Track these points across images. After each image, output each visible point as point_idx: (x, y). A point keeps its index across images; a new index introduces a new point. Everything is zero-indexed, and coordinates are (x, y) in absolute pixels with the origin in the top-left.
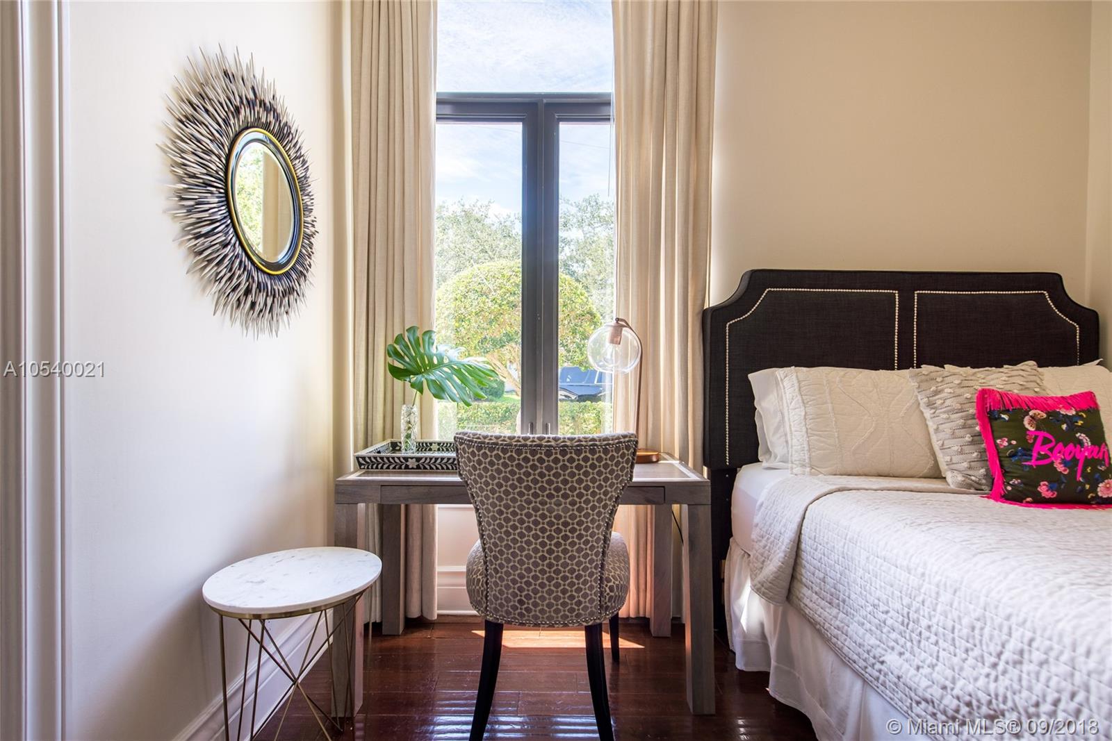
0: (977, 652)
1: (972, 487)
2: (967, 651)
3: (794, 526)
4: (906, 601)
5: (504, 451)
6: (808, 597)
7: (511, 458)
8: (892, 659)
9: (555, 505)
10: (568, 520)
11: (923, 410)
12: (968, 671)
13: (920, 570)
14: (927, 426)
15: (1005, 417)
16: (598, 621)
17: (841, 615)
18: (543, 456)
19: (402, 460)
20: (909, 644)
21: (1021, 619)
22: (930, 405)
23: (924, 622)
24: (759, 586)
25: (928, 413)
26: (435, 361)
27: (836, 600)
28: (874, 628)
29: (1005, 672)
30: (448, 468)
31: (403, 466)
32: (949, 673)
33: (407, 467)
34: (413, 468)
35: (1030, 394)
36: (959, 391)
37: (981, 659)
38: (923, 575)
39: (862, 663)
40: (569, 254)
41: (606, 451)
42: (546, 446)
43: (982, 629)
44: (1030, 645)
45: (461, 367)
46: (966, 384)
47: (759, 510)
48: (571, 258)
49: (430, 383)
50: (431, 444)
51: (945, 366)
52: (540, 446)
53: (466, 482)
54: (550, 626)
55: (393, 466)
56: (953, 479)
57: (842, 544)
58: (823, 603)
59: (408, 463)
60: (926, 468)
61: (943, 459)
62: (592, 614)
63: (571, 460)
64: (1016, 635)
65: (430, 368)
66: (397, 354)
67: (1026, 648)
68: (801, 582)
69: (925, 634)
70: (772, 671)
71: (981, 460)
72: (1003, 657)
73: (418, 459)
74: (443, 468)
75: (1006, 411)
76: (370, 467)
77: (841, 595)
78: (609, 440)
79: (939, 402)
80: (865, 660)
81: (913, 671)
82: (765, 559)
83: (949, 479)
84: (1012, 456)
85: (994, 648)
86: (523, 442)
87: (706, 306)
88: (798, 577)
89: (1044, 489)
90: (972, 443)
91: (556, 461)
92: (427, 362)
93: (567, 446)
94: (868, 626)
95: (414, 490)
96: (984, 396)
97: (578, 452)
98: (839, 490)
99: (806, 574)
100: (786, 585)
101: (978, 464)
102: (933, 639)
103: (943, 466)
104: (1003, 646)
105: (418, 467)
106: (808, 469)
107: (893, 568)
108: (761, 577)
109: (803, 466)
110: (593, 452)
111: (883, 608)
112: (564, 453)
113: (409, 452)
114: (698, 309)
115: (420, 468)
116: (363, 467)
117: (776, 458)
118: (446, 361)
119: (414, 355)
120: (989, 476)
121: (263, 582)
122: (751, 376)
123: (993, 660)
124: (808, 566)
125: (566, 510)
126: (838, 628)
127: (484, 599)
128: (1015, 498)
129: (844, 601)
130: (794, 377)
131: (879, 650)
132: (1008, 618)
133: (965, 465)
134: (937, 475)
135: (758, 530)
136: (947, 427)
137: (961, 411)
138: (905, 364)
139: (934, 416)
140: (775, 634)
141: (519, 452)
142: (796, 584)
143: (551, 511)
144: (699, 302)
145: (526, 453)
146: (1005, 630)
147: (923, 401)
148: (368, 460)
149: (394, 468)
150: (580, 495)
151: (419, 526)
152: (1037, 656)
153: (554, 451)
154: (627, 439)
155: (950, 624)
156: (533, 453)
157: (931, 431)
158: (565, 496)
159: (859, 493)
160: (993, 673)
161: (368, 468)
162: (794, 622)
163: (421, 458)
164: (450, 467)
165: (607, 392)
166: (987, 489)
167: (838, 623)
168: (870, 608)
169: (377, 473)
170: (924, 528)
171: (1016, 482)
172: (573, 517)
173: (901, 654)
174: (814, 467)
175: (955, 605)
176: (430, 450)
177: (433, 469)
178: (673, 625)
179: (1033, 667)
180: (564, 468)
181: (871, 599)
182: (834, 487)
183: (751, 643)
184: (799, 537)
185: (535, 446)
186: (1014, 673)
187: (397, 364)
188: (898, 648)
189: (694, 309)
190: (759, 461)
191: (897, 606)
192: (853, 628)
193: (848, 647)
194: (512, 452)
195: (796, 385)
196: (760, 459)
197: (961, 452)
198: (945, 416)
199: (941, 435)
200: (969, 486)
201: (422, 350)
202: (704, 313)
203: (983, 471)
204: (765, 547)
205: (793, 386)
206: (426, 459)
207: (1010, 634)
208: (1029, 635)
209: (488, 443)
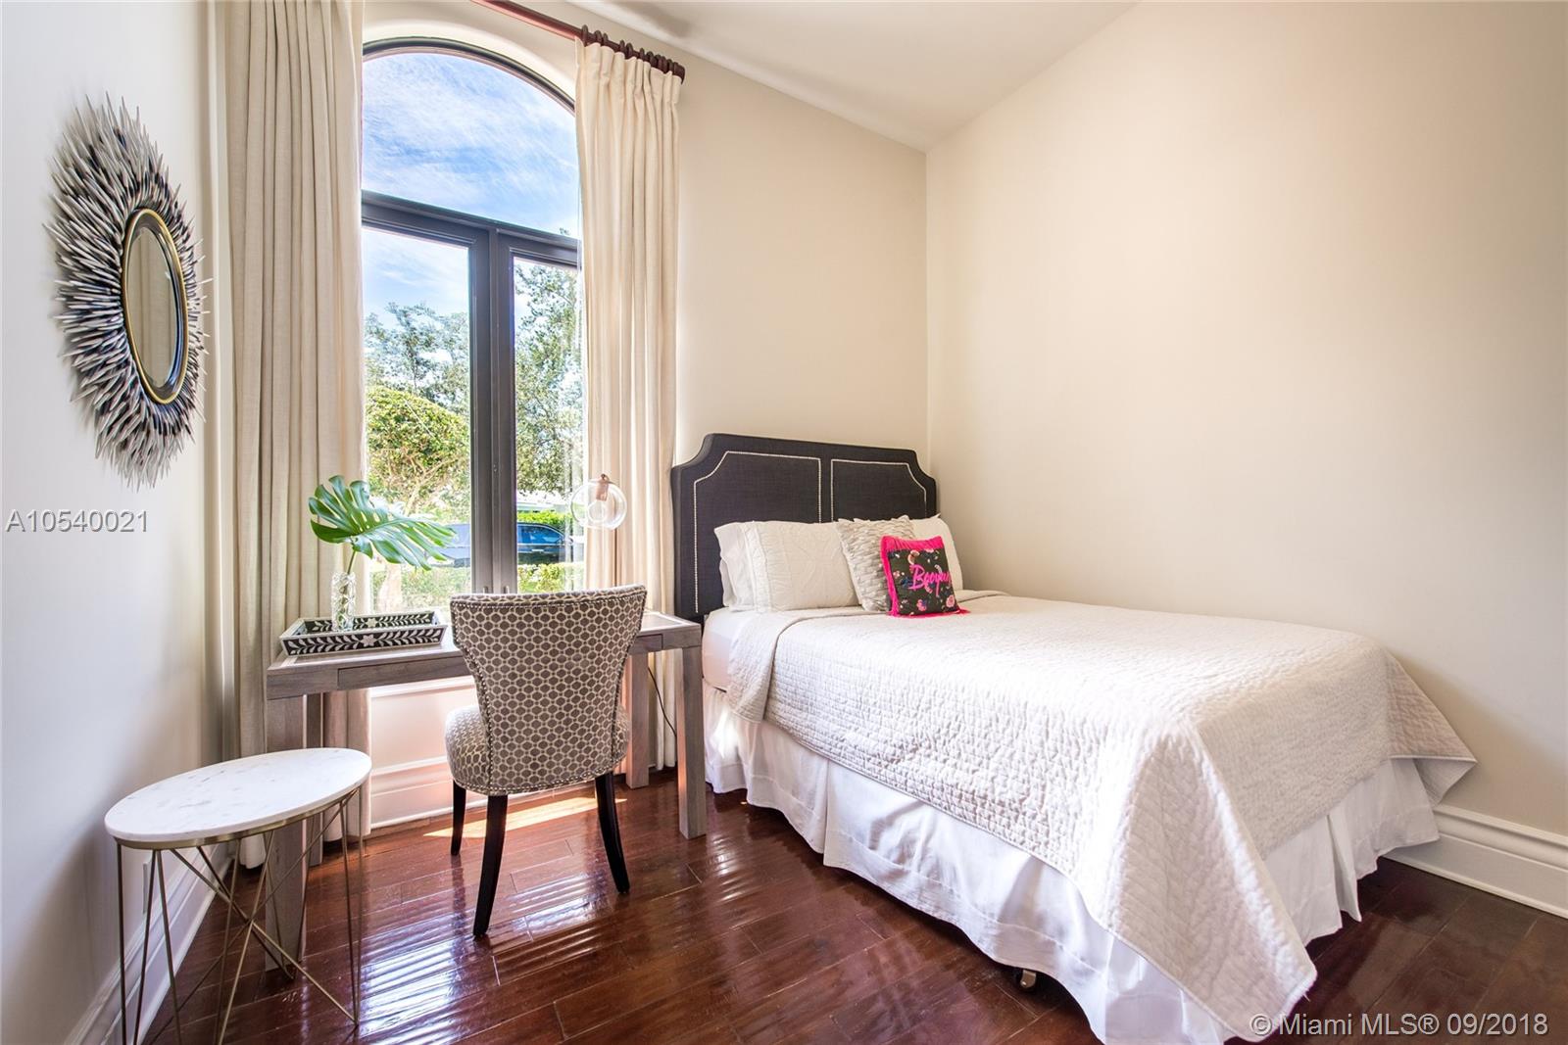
0: (905, 709)
1: (880, 609)
2: (899, 711)
3: (768, 656)
4: (859, 689)
5: (520, 611)
6: (783, 711)
7: (512, 618)
8: (850, 735)
9: (575, 660)
10: (587, 673)
11: (846, 554)
12: (900, 725)
13: (867, 666)
14: (848, 565)
15: (897, 556)
16: (610, 769)
17: (810, 716)
18: (564, 612)
19: (354, 638)
20: (861, 720)
21: (929, 681)
22: (850, 550)
23: (872, 701)
24: (742, 710)
25: (849, 556)
26: (377, 520)
27: (805, 705)
28: (836, 718)
29: (922, 716)
30: (417, 642)
31: (355, 646)
32: (888, 731)
33: (361, 646)
34: (369, 647)
35: (906, 539)
36: (868, 538)
37: (908, 714)
38: (870, 668)
39: (828, 747)
40: (433, 382)
41: (622, 603)
42: (567, 602)
43: (908, 694)
44: (934, 695)
45: (412, 525)
46: (872, 532)
47: (734, 647)
48: (437, 387)
49: (378, 545)
50: (366, 620)
51: (855, 519)
52: (561, 602)
53: (465, 650)
54: (564, 784)
55: (340, 646)
56: (867, 604)
57: (809, 660)
58: (795, 711)
59: (362, 641)
60: (847, 598)
61: (859, 591)
62: (605, 763)
63: (592, 614)
64: (927, 691)
65: (371, 527)
66: (323, 510)
67: (932, 697)
68: (776, 699)
69: (872, 709)
70: (748, 786)
71: (883, 589)
72: (920, 708)
73: (377, 635)
74: (410, 643)
75: (898, 552)
76: (305, 651)
77: (810, 701)
78: (624, 592)
79: (856, 547)
80: (830, 744)
81: (865, 738)
82: (742, 688)
83: (864, 605)
84: (903, 583)
85: (915, 704)
86: (541, 600)
87: (674, 465)
88: (773, 695)
89: (921, 606)
90: (878, 576)
91: (577, 616)
92: (365, 520)
93: (588, 601)
94: (831, 717)
95: (388, 669)
96: (885, 540)
97: (598, 606)
98: (799, 620)
99: (780, 691)
100: (763, 704)
101: (882, 592)
102: (878, 710)
103: (860, 596)
104: (920, 701)
105: (377, 644)
106: (770, 608)
107: (849, 669)
108: (742, 702)
109: (766, 605)
110: (611, 604)
111: (843, 700)
112: (584, 607)
113: (344, 629)
114: (667, 468)
115: (380, 646)
116: (293, 652)
117: (740, 601)
118: (391, 518)
119: (345, 511)
120: (890, 601)
121: (208, 802)
122: (717, 531)
123: (915, 712)
124: (781, 684)
125: (585, 664)
126: (808, 727)
127: (487, 774)
128: (904, 613)
129: (811, 705)
130: (755, 530)
131: (841, 732)
132: (922, 682)
133: (874, 593)
134: (856, 604)
135: (734, 664)
136: (862, 566)
137: (869, 553)
138: (826, 519)
139: (853, 558)
140: (751, 751)
141: (537, 611)
142: (771, 702)
143: (569, 667)
144: (668, 461)
145: (545, 611)
146: (921, 690)
147: (845, 547)
148: (304, 643)
149: (342, 649)
150: (599, 648)
151: (344, 723)
152: (939, 700)
153: (574, 607)
154: (639, 591)
155: (888, 696)
156: (553, 610)
157: (852, 570)
158: (585, 650)
159: (813, 621)
160: (915, 720)
161: (302, 653)
162: (769, 734)
163: (381, 634)
164: (421, 640)
165: (568, 551)
166: (887, 609)
167: (807, 722)
168: (832, 703)
169: (315, 658)
170: (865, 637)
171: (905, 602)
172: (591, 670)
173: (856, 730)
174: (774, 606)
175: (891, 683)
176: (366, 626)
177: (397, 644)
178: (650, 775)
179: (937, 708)
180: (585, 622)
181: (833, 696)
182: (796, 619)
183: (727, 767)
184: (773, 663)
185: (556, 603)
186: (926, 716)
187: (325, 522)
188: (854, 726)
189: (663, 468)
190: (723, 606)
191: (853, 695)
192: (821, 723)
193: (816, 739)
194: (529, 611)
195: (758, 537)
196: (725, 604)
197: (871, 585)
198: (860, 557)
199: (859, 572)
200: (877, 609)
201: (354, 504)
202: (673, 472)
203: (884, 597)
204: (742, 678)
205: (755, 537)
206: (388, 633)
207: (923, 692)
208: (933, 689)
209: (501, 605)
